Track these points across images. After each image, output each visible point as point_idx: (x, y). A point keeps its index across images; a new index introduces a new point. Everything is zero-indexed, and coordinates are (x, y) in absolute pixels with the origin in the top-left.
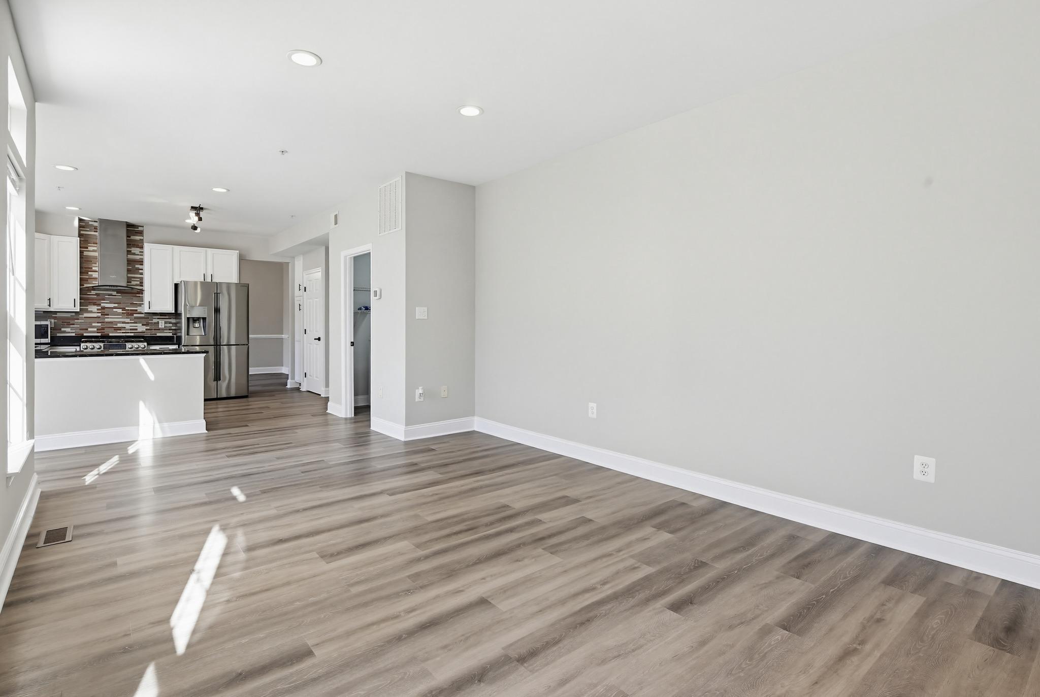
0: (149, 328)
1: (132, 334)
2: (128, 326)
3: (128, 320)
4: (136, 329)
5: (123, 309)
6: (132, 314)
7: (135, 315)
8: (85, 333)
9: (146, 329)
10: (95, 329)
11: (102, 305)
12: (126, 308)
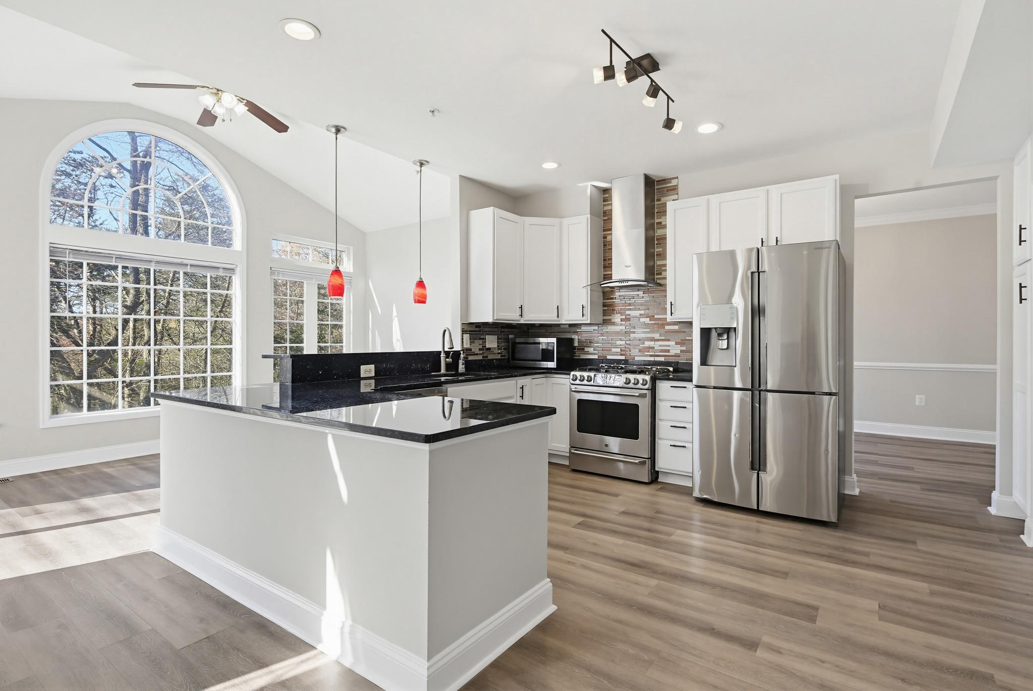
0: (684, 348)
1: (662, 359)
2: (657, 345)
3: (657, 336)
4: (668, 351)
5: (652, 318)
6: (663, 326)
7: (667, 327)
8: (609, 355)
9: (681, 351)
10: (619, 350)
11: (628, 312)
12: (656, 317)
